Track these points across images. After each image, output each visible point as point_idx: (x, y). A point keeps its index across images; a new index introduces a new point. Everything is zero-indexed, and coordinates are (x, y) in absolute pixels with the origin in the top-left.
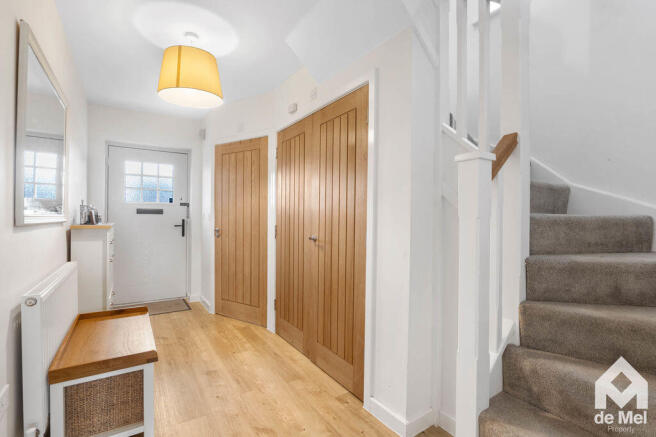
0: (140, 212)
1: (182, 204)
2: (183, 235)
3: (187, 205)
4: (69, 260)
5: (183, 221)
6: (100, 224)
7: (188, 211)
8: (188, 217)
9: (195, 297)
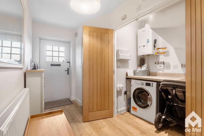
0: (52, 65)
1: (67, 62)
2: (68, 74)
3: (69, 62)
4: (25, 87)
5: (68, 68)
6: (38, 69)
7: (70, 65)
8: (70, 67)
9: (73, 98)
